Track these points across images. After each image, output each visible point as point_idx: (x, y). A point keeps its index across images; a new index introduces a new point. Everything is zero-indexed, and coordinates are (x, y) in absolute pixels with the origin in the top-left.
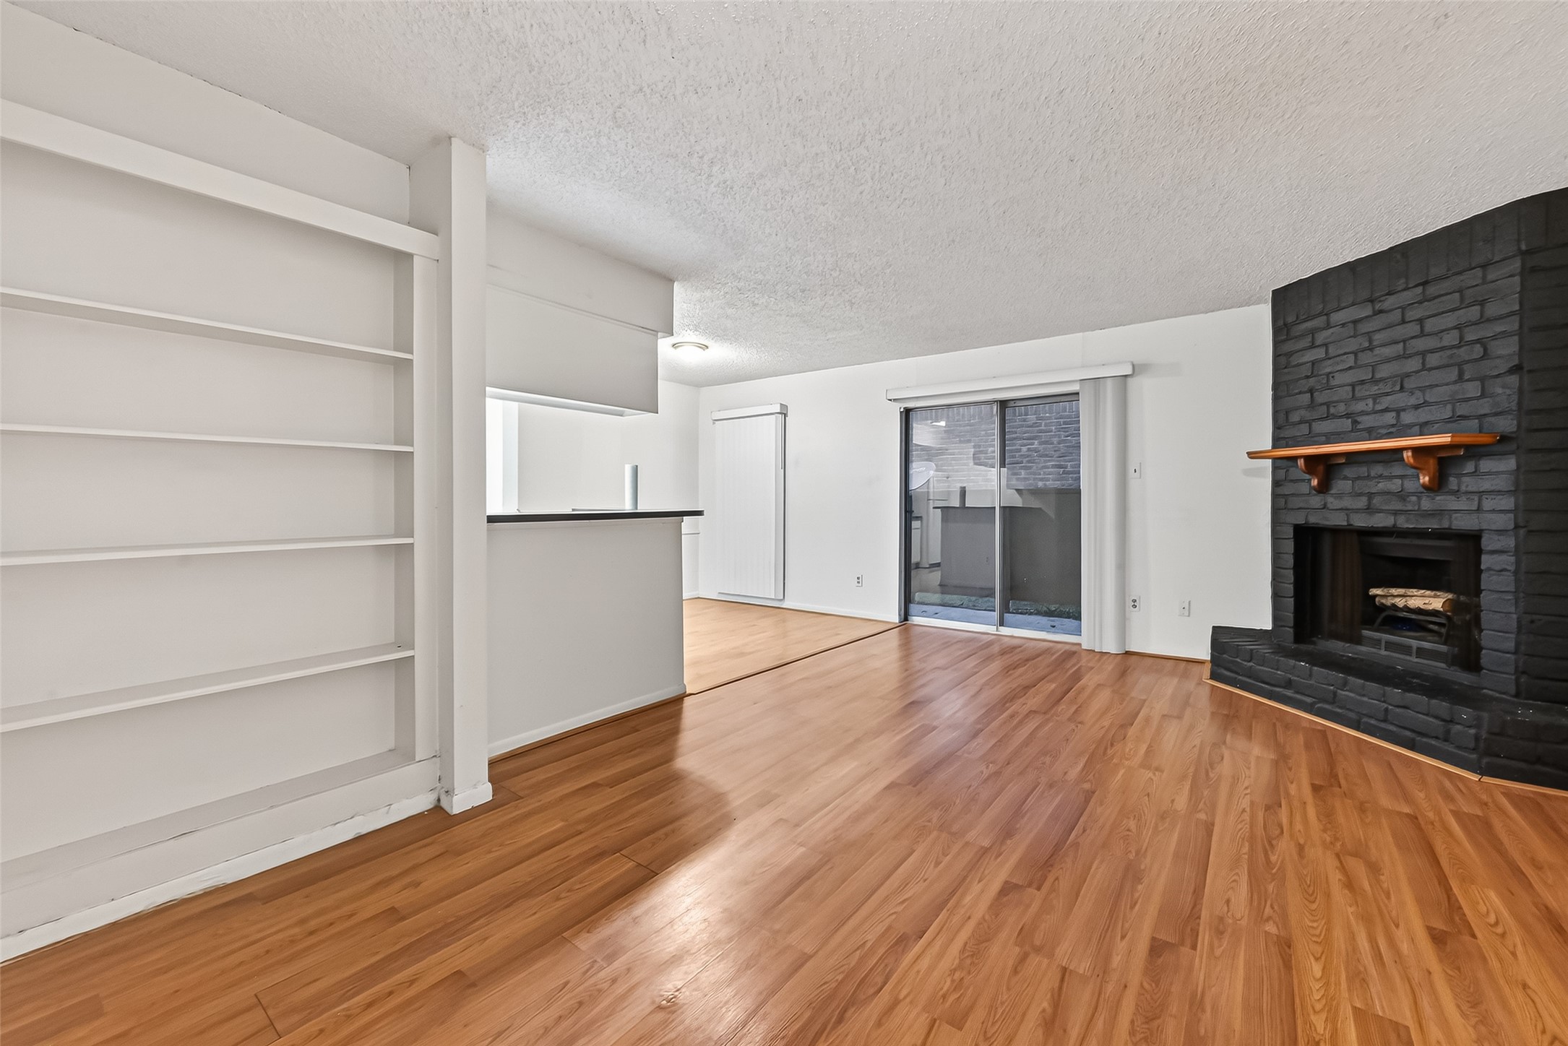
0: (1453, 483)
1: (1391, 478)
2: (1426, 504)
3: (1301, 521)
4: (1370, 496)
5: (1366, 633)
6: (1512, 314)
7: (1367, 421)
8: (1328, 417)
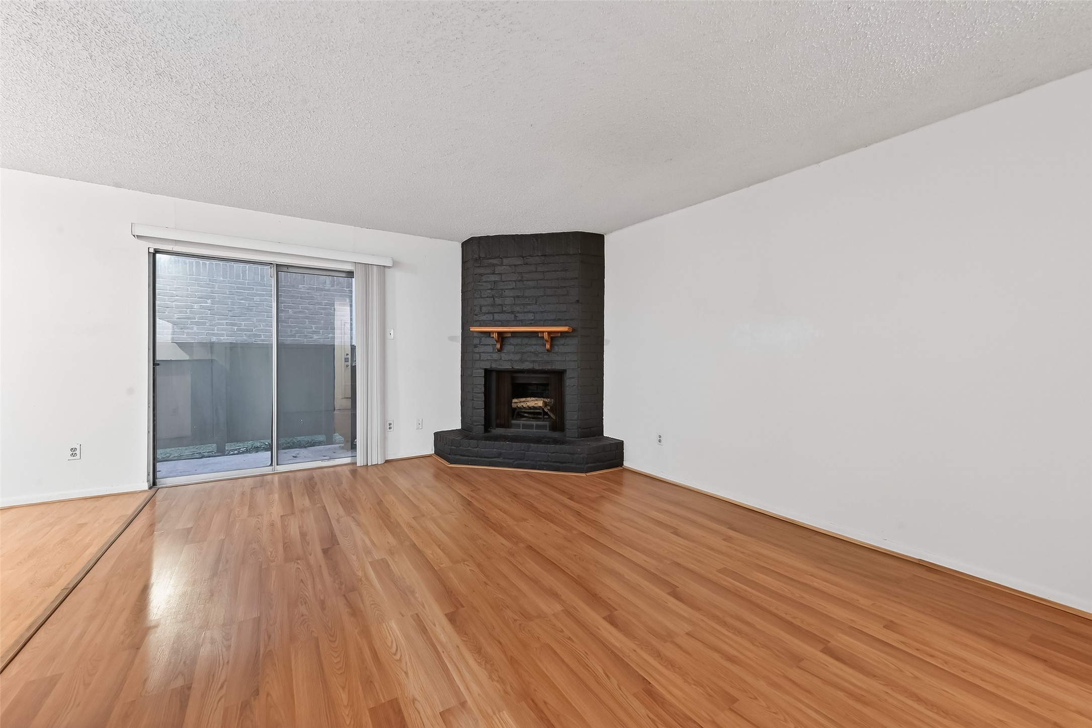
0: (556, 349)
1: (531, 345)
2: (546, 358)
3: (488, 367)
4: (523, 353)
5: (514, 422)
6: (576, 278)
7: (520, 317)
8: (502, 312)
